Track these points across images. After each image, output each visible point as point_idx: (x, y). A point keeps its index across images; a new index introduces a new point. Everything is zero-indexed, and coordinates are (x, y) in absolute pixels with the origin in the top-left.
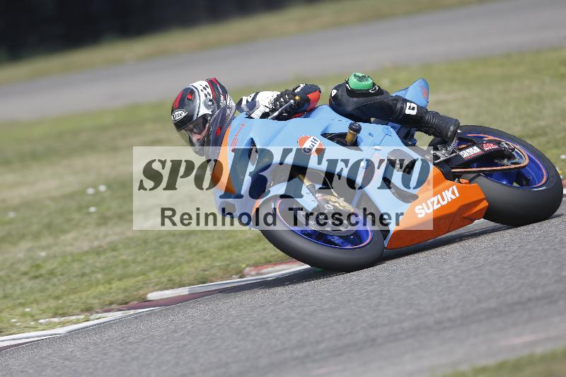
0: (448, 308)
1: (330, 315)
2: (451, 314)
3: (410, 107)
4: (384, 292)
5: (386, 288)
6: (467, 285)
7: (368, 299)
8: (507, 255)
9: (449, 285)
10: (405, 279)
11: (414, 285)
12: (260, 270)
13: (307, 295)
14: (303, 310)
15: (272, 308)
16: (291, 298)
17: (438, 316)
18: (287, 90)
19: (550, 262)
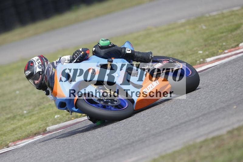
0: (99, 150)
1: (48, 159)
2: (100, 152)
3: (128, 50)
4: (71, 146)
5: (71, 145)
6: (106, 139)
7: (64, 150)
8: (121, 124)
9: (98, 140)
10: (79, 139)
11: (83, 142)
12: (16, 143)
13: (37, 152)
14: (36, 158)
15: (22, 159)
16: (30, 154)
17: (94, 154)
18: (77, 50)
19: (140, 125)
